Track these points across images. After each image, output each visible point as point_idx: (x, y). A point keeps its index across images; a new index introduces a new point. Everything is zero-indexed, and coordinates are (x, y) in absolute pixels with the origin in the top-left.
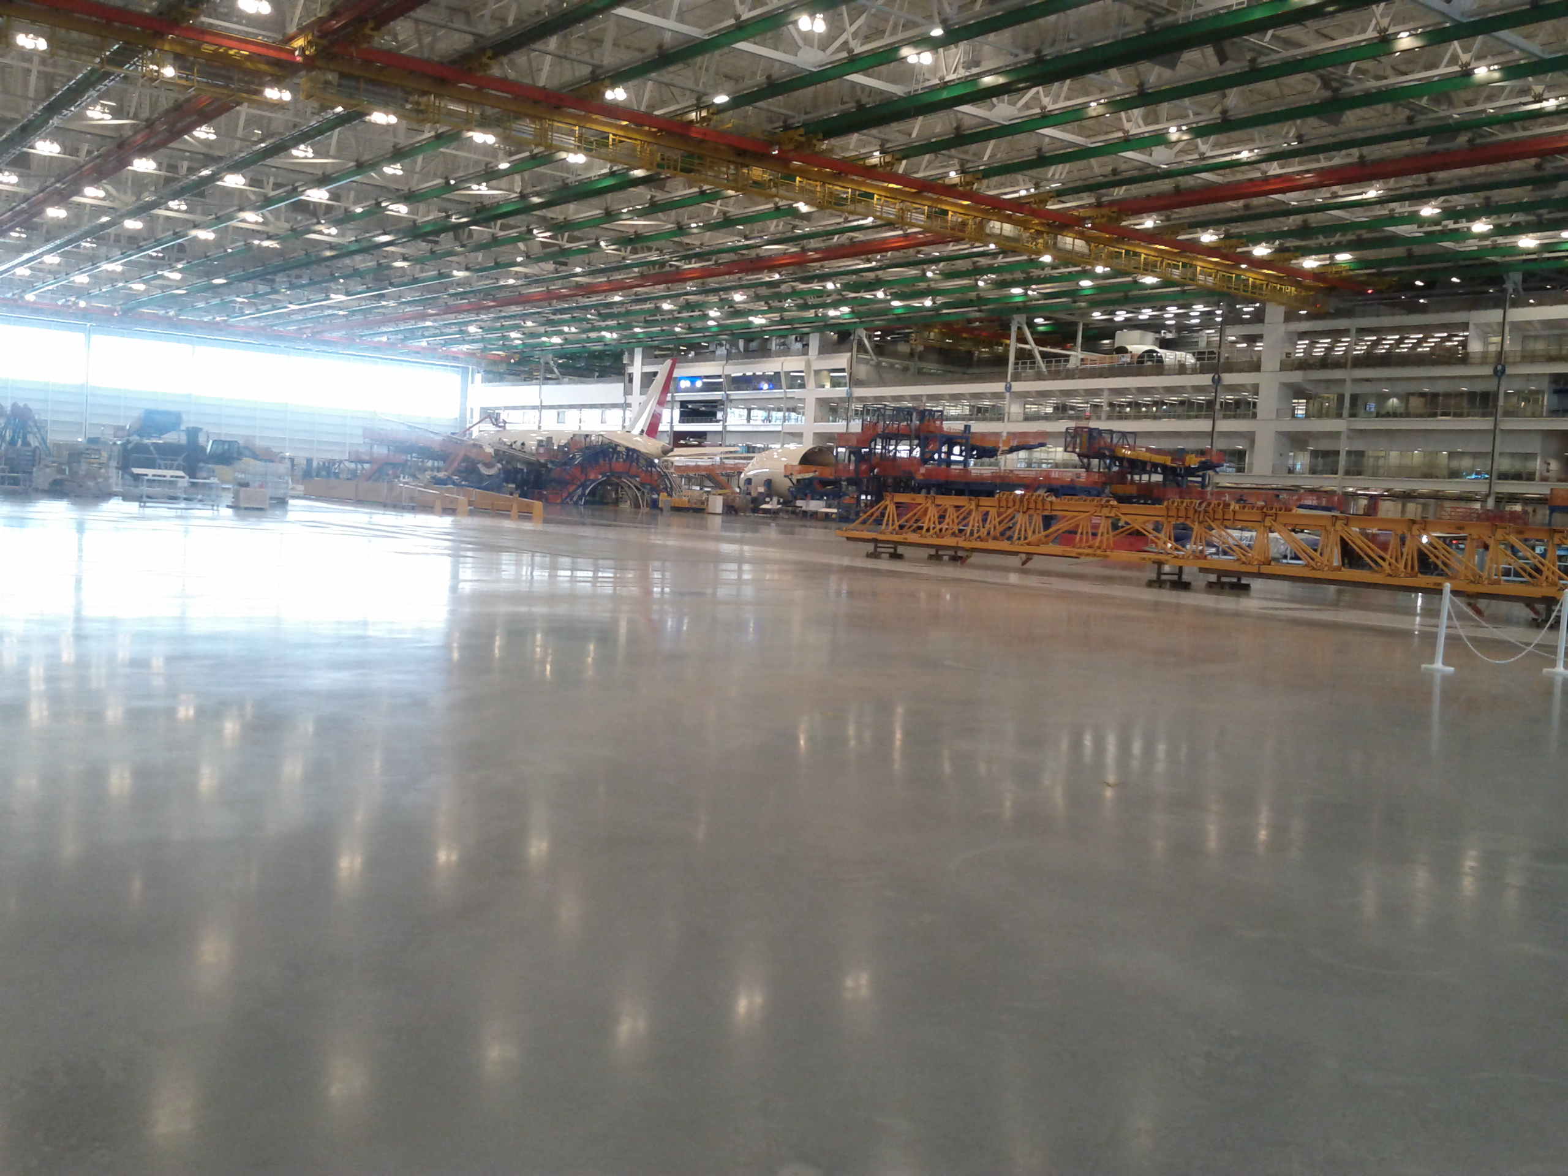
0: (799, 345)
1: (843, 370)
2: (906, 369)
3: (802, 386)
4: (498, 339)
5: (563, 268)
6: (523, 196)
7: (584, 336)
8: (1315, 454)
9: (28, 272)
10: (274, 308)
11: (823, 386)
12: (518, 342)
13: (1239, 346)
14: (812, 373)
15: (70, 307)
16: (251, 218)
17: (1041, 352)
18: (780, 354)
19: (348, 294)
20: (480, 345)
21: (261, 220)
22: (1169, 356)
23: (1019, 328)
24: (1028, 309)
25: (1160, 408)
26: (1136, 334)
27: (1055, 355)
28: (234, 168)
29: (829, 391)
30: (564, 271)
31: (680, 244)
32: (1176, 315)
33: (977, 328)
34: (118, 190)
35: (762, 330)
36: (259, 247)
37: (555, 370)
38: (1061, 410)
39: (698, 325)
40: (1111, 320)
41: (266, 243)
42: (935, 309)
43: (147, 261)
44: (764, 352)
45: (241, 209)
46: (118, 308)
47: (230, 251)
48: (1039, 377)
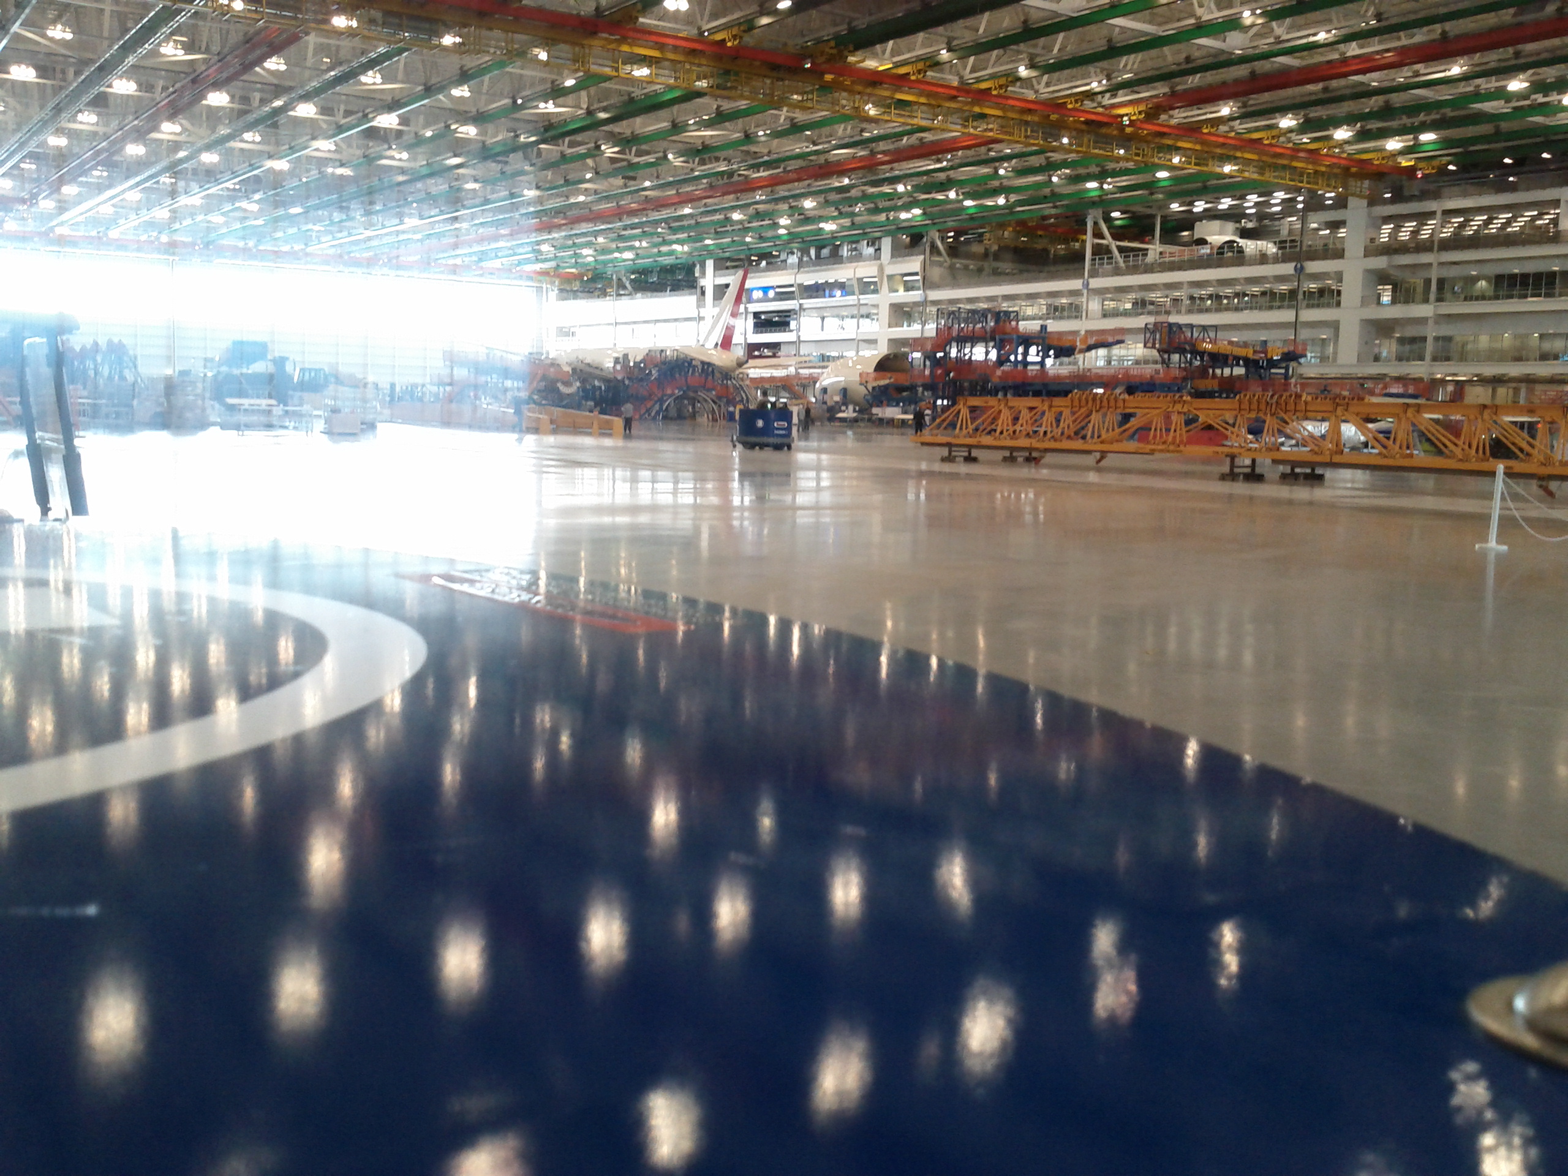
0: (871, 250)
1: (916, 274)
2: (980, 270)
3: (875, 291)
4: (571, 257)
5: (632, 183)
6: (590, 113)
7: (656, 250)
8: (1402, 341)
9: (113, 209)
10: (350, 235)
11: (897, 291)
12: (591, 259)
13: (1322, 233)
14: (885, 279)
15: (152, 242)
16: (324, 146)
17: (1118, 247)
18: (851, 259)
19: (421, 218)
20: (553, 264)
21: (333, 148)
22: (1250, 246)
23: (1096, 223)
24: (1103, 203)
25: (1242, 300)
26: (1216, 224)
27: (1133, 249)
28: (306, 97)
29: (902, 296)
30: (633, 186)
31: (748, 152)
32: (1257, 204)
33: (1052, 225)
34: (193, 124)
35: (833, 236)
36: (333, 174)
37: (628, 285)
38: (1141, 305)
39: (770, 234)
40: (1190, 212)
41: (340, 171)
42: (1009, 207)
43: (225, 193)
44: (835, 257)
45: (314, 138)
46: (199, 242)
47: (304, 180)
48: (1117, 272)
